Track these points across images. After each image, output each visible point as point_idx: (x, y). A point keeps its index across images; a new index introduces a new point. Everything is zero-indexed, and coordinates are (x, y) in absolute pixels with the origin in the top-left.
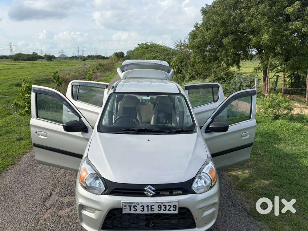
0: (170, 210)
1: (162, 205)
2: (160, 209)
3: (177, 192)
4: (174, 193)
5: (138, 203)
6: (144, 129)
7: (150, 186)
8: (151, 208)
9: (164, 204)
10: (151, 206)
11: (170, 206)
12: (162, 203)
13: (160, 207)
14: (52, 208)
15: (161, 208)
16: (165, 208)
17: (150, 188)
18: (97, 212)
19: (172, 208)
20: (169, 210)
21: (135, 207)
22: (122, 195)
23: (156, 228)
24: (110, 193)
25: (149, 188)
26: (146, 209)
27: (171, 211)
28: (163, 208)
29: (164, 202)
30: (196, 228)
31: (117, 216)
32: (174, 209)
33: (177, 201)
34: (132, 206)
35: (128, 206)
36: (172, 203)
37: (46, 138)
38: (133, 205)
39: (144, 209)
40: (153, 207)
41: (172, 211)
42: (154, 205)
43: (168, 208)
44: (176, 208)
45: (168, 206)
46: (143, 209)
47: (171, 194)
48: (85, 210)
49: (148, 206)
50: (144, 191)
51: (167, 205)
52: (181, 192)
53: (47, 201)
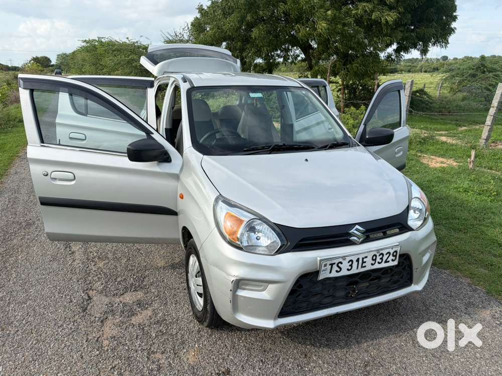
0: (388, 260)
1: (378, 255)
2: (373, 262)
3: (393, 231)
4: (388, 232)
5: (344, 258)
6: (282, 144)
7: (357, 227)
8: (363, 262)
9: (381, 252)
10: (363, 259)
11: (388, 255)
12: (378, 251)
13: (374, 258)
14: (110, 317)
15: (375, 260)
16: (382, 259)
17: (357, 230)
18: (271, 286)
19: (391, 257)
20: (386, 262)
21: (340, 265)
22: (315, 248)
23: (359, 297)
24: (293, 249)
25: (355, 230)
26: (355, 264)
27: (389, 262)
28: (378, 260)
29: (382, 249)
30: (413, 285)
31: (304, 287)
32: (394, 258)
33: (398, 244)
34: (334, 264)
35: (330, 265)
36: (392, 248)
37: (73, 182)
38: (336, 261)
39: (353, 265)
40: (365, 260)
41: (391, 261)
42: (366, 257)
43: (385, 258)
44: (396, 256)
45: (387, 254)
46: (351, 266)
47: (386, 236)
48: (244, 289)
49: (358, 260)
50: (348, 236)
51: (385, 252)
52: (397, 230)
53: (89, 308)
